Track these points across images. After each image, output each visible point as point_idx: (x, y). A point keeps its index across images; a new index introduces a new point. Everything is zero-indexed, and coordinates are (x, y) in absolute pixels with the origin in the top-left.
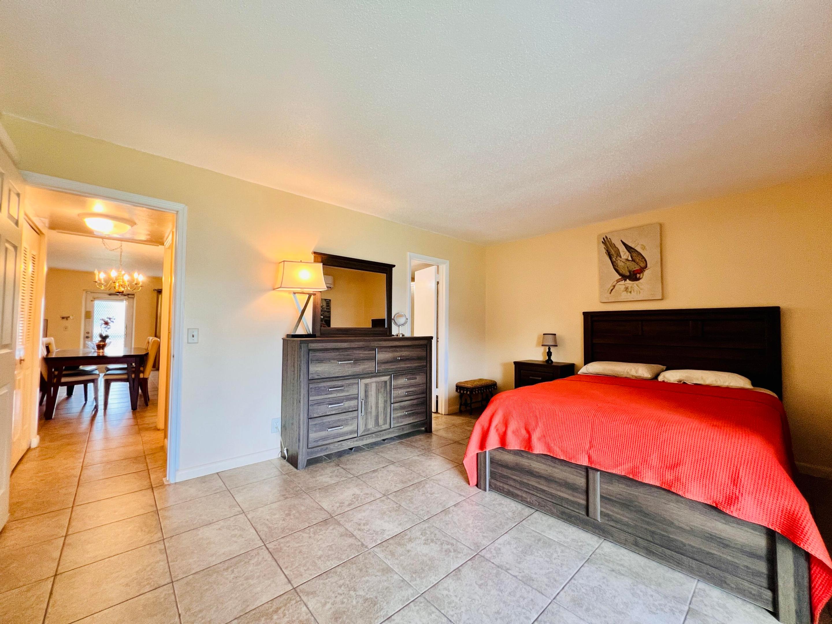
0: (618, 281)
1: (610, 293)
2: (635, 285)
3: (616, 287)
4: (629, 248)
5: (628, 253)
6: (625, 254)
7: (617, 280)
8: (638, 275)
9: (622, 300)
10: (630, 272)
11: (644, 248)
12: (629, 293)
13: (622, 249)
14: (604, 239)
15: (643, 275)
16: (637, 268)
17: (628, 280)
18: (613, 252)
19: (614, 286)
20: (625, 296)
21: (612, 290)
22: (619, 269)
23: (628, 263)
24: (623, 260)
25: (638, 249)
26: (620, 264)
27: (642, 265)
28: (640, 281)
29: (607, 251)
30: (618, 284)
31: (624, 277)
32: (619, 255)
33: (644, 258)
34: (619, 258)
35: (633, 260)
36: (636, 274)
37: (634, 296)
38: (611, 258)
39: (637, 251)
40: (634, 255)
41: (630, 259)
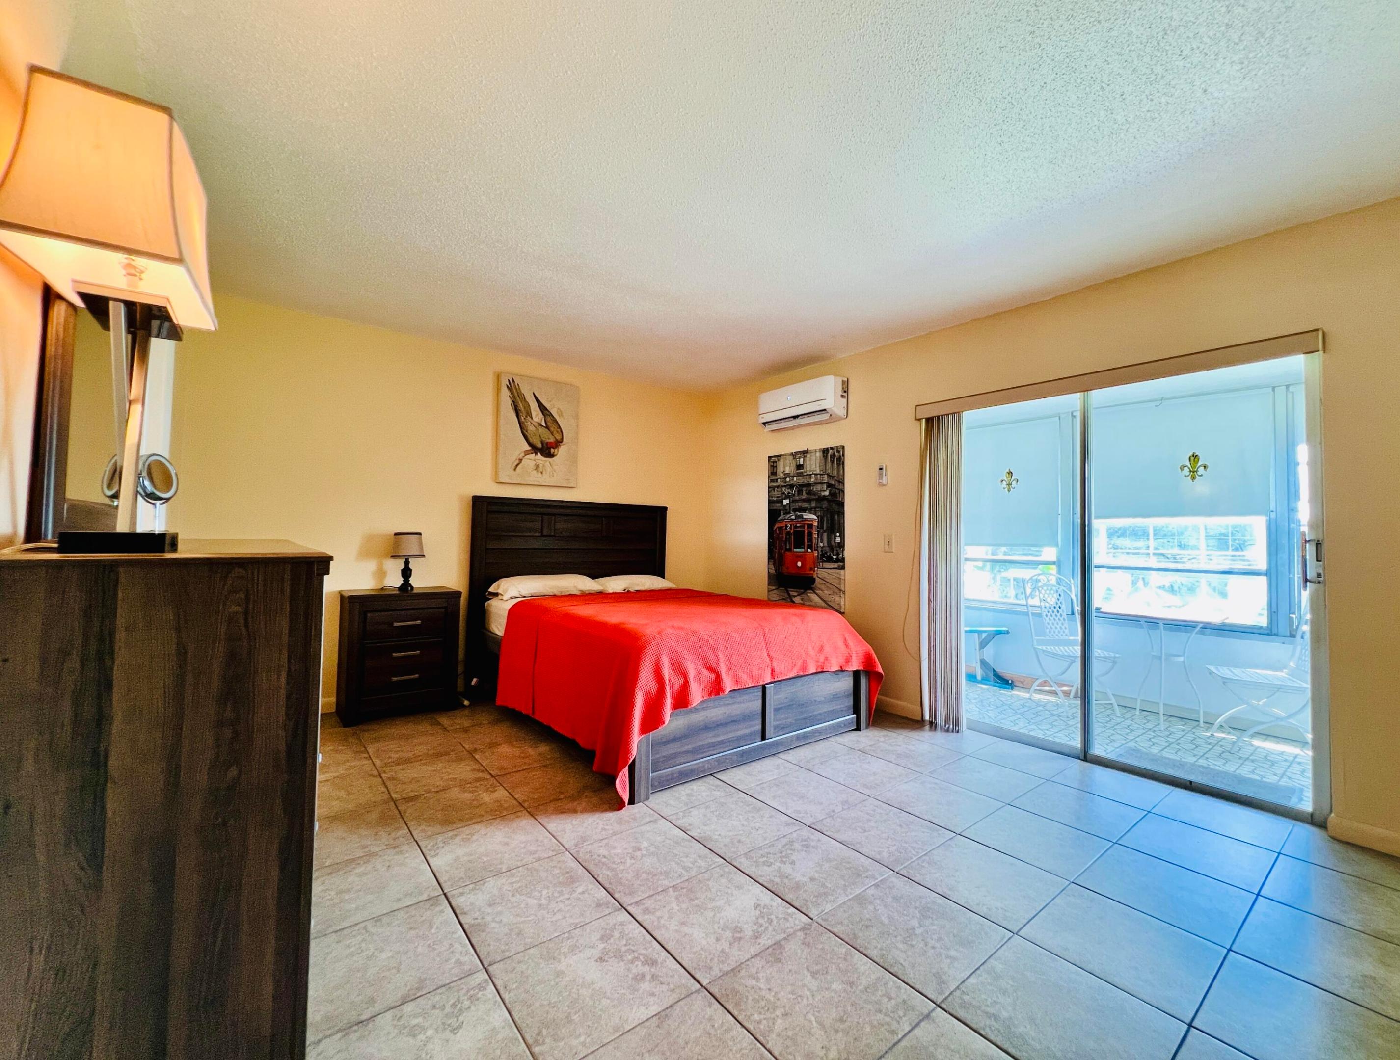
0: (527, 453)
1: (515, 470)
2: (548, 463)
3: (523, 462)
4: (543, 408)
5: (541, 415)
6: (537, 416)
7: (525, 452)
8: (552, 450)
9: (531, 483)
10: (542, 442)
11: (561, 414)
12: (540, 474)
13: (534, 407)
14: (509, 381)
15: (558, 451)
16: (552, 440)
17: (539, 454)
18: (521, 406)
19: (521, 460)
20: (534, 477)
21: (517, 465)
22: (528, 435)
23: (541, 430)
24: (535, 424)
25: (554, 412)
26: (531, 428)
27: (558, 437)
28: (554, 458)
29: (514, 402)
30: (527, 457)
31: (535, 449)
32: (529, 414)
33: (560, 427)
34: (530, 419)
35: (547, 427)
36: (550, 448)
37: (545, 479)
38: (518, 416)
39: (552, 416)
40: (549, 419)
41: (543, 424)
